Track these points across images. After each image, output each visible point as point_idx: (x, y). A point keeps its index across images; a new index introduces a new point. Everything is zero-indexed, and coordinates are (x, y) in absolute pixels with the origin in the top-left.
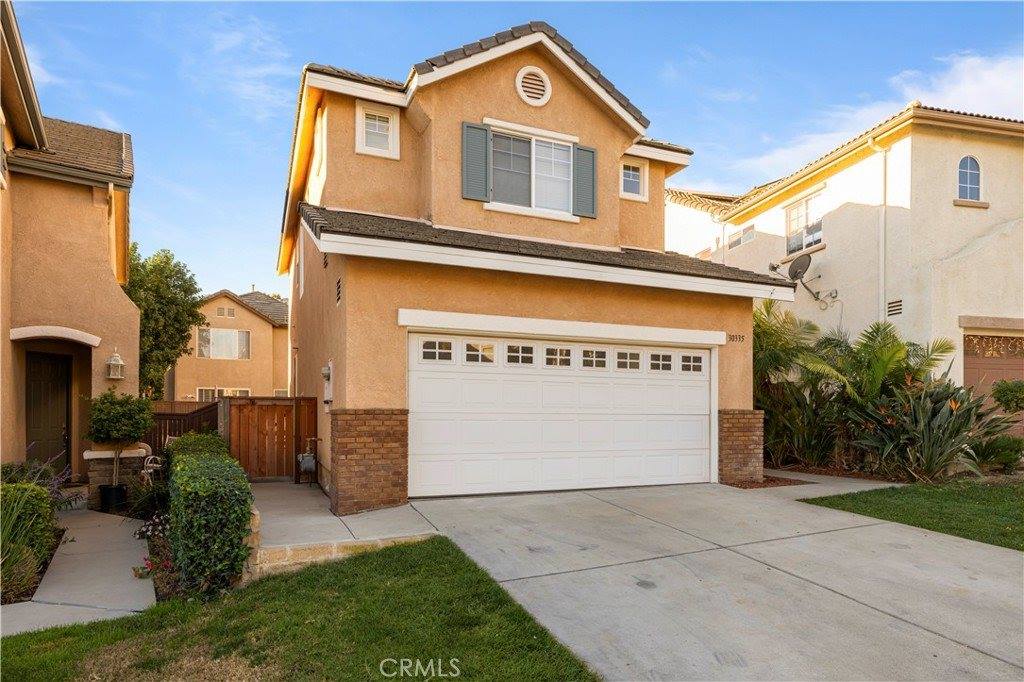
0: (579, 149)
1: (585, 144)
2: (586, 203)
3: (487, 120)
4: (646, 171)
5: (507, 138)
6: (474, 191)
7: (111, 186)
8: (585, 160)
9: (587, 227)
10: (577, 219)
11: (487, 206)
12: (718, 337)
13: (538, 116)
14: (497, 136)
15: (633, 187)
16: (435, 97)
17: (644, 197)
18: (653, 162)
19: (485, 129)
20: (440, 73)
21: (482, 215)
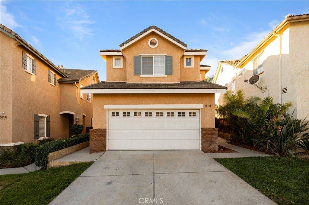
0: (167, 57)
1: (169, 55)
2: (169, 71)
3: (140, 54)
4: (193, 59)
5: (146, 58)
6: (137, 73)
7: (75, 83)
8: (169, 60)
9: (170, 77)
10: (166, 76)
11: (140, 76)
12: (201, 106)
13: (155, 51)
14: (143, 58)
15: (189, 64)
16: (127, 52)
17: (192, 66)
18: (195, 56)
19: (140, 57)
20: (126, 46)
21: (139, 78)
